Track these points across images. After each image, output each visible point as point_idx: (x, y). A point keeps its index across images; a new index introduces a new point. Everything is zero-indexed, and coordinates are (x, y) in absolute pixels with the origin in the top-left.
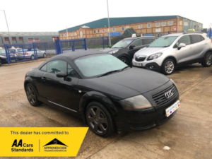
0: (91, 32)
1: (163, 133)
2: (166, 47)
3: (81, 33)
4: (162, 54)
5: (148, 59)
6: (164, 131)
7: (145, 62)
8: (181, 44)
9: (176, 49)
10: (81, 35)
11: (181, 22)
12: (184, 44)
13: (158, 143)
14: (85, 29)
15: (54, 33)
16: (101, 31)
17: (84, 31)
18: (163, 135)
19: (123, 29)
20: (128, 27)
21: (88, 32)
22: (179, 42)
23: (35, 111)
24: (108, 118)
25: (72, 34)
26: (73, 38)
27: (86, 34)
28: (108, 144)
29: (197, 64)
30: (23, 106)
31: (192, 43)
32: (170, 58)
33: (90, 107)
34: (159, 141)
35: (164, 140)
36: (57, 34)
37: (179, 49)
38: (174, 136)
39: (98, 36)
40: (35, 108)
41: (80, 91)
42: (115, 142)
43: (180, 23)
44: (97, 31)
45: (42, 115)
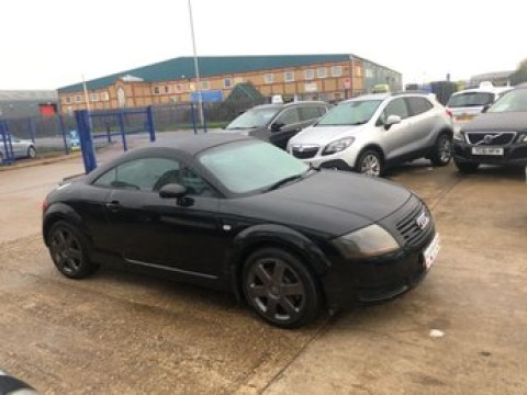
0: (147, 92)
1: (414, 306)
2: (359, 124)
3: (121, 94)
4: (353, 139)
5: (325, 153)
6: (416, 302)
7: (318, 159)
8: (392, 118)
9: (382, 128)
10: (122, 99)
11: (359, 69)
12: (397, 118)
13: (416, 326)
14: (132, 83)
15: (44, 93)
16: (173, 88)
17: (129, 88)
18: (417, 309)
19: (228, 84)
20: (238, 80)
21: (138, 91)
22: (386, 112)
23: (85, 290)
24: (305, 283)
25: (96, 97)
26: (99, 107)
27: (134, 97)
28: (308, 342)
29: (423, 160)
30: (41, 281)
31: (411, 114)
32: (372, 150)
33: (255, 261)
34: (415, 323)
35: (425, 319)
36: (55, 97)
37: (387, 127)
38: (440, 309)
39: (165, 100)
40: (82, 284)
41: (227, 228)
42: (323, 335)
43: (358, 71)
44: (162, 89)
45: (111, 299)
